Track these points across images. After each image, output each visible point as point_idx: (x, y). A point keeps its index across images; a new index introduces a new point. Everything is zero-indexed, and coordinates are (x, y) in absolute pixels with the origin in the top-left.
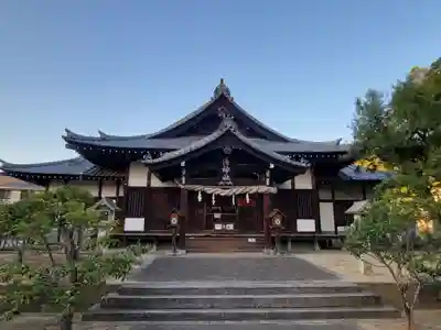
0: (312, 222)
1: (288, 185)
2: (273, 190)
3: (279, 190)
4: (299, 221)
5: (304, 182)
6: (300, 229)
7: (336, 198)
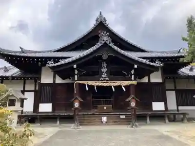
0: (162, 104)
2: (135, 83)
3: (138, 83)
4: (153, 103)
5: (156, 78)
6: (154, 109)
7: (177, 88)
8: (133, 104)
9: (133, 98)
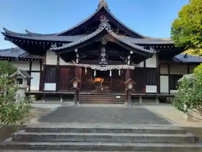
0: (155, 87)
1: (141, 65)
2: (132, 67)
3: (136, 67)
4: (147, 86)
5: (151, 63)
7: (171, 73)
8: (130, 87)
9: (131, 81)
